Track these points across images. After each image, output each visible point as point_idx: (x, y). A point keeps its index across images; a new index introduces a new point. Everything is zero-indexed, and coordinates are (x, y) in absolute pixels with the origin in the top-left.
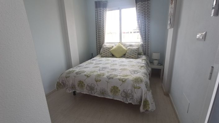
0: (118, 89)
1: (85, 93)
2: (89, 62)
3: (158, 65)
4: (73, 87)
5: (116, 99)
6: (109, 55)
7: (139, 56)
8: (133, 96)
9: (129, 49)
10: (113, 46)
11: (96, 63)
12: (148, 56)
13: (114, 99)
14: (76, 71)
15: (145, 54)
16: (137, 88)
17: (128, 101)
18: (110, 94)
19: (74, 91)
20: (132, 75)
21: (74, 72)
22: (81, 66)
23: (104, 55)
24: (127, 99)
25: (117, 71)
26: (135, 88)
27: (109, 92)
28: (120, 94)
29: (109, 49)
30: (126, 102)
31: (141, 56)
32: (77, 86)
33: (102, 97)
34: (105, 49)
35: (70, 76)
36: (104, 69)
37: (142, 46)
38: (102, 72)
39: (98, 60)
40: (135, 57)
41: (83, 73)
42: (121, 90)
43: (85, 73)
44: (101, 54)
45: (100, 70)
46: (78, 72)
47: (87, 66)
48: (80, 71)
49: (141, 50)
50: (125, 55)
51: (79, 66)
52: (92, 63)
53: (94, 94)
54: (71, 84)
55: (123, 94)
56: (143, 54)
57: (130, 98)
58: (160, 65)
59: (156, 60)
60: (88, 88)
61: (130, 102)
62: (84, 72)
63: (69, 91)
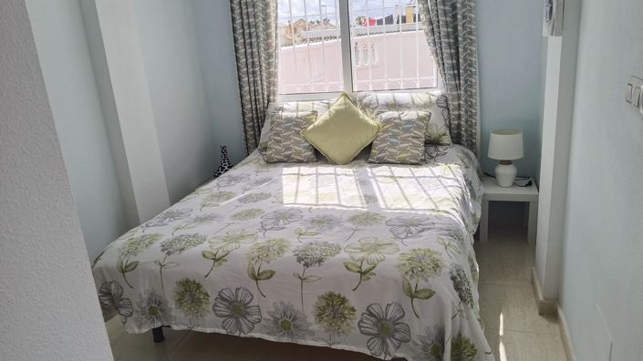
0: (346, 305)
1: (209, 330)
2: (215, 191)
4: (155, 307)
5: (339, 347)
6: (298, 153)
8: (408, 331)
10: (315, 113)
11: (247, 193)
13: (332, 347)
14: (163, 240)
16: (422, 295)
17: (391, 349)
18: (315, 327)
19: (158, 324)
21: (151, 243)
22: (180, 214)
23: (278, 152)
24: (384, 343)
25: (337, 229)
26: (412, 297)
27: (311, 318)
28: (355, 325)
29: (297, 125)
31: (441, 149)
32: (172, 304)
33: (285, 340)
34: (279, 125)
35: (136, 264)
36: (281, 223)
37: (444, 103)
38: (274, 235)
39: (253, 177)
41: (195, 245)
42: (360, 309)
43: (205, 246)
44: (265, 149)
45: (263, 228)
46: (171, 243)
47: (208, 211)
48: (178, 239)
49: (439, 126)
50: (370, 147)
51: (173, 216)
52: (229, 196)
53: (251, 330)
54: (145, 296)
55: (369, 324)
57: (397, 336)
59: (508, 163)
60: (222, 308)
61: (399, 355)
62: (198, 240)
63: (140, 327)
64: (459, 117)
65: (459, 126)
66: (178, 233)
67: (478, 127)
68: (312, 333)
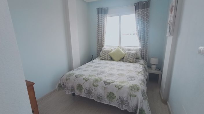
0: (114, 95)
1: (83, 96)
2: (89, 65)
3: (156, 70)
4: (72, 89)
5: (111, 105)
6: (107, 58)
7: (137, 60)
8: (128, 104)
9: (127, 53)
10: (112, 50)
11: (96, 66)
12: (146, 60)
13: (110, 105)
14: (76, 74)
15: (143, 58)
16: (133, 96)
17: (124, 107)
18: (106, 99)
19: (73, 93)
20: (129, 82)
21: (73, 75)
22: (81, 69)
23: (103, 57)
24: (122, 106)
25: (114, 76)
26: (131, 96)
27: (106, 97)
28: (116, 100)
29: (108, 52)
30: (122, 109)
31: (139, 60)
32: (76, 89)
33: (99, 101)
34: (104, 52)
35: (70, 79)
36: (102, 73)
37: (141, 50)
38: (100, 76)
39: (97, 62)
40: (133, 61)
41: (82, 76)
42: (117, 97)
43: (84, 77)
44: (101, 57)
45: (98, 74)
46: (77, 75)
47: (86, 69)
48: (79, 75)
49: (139, 55)
50: (123, 58)
51: (79, 69)
52: (92, 66)
53: (92, 97)
54: (70, 86)
55: (119, 100)
56: (141, 58)
57: (126, 105)
58: (158, 69)
59: (154, 65)
60: (86, 91)
61: (125, 109)
62: (83, 75)
63: (69, 93)
64: (144, 53)
65: (143, 55)
66: (79, 73)
67: (148, 56)
68: (105, 101)
